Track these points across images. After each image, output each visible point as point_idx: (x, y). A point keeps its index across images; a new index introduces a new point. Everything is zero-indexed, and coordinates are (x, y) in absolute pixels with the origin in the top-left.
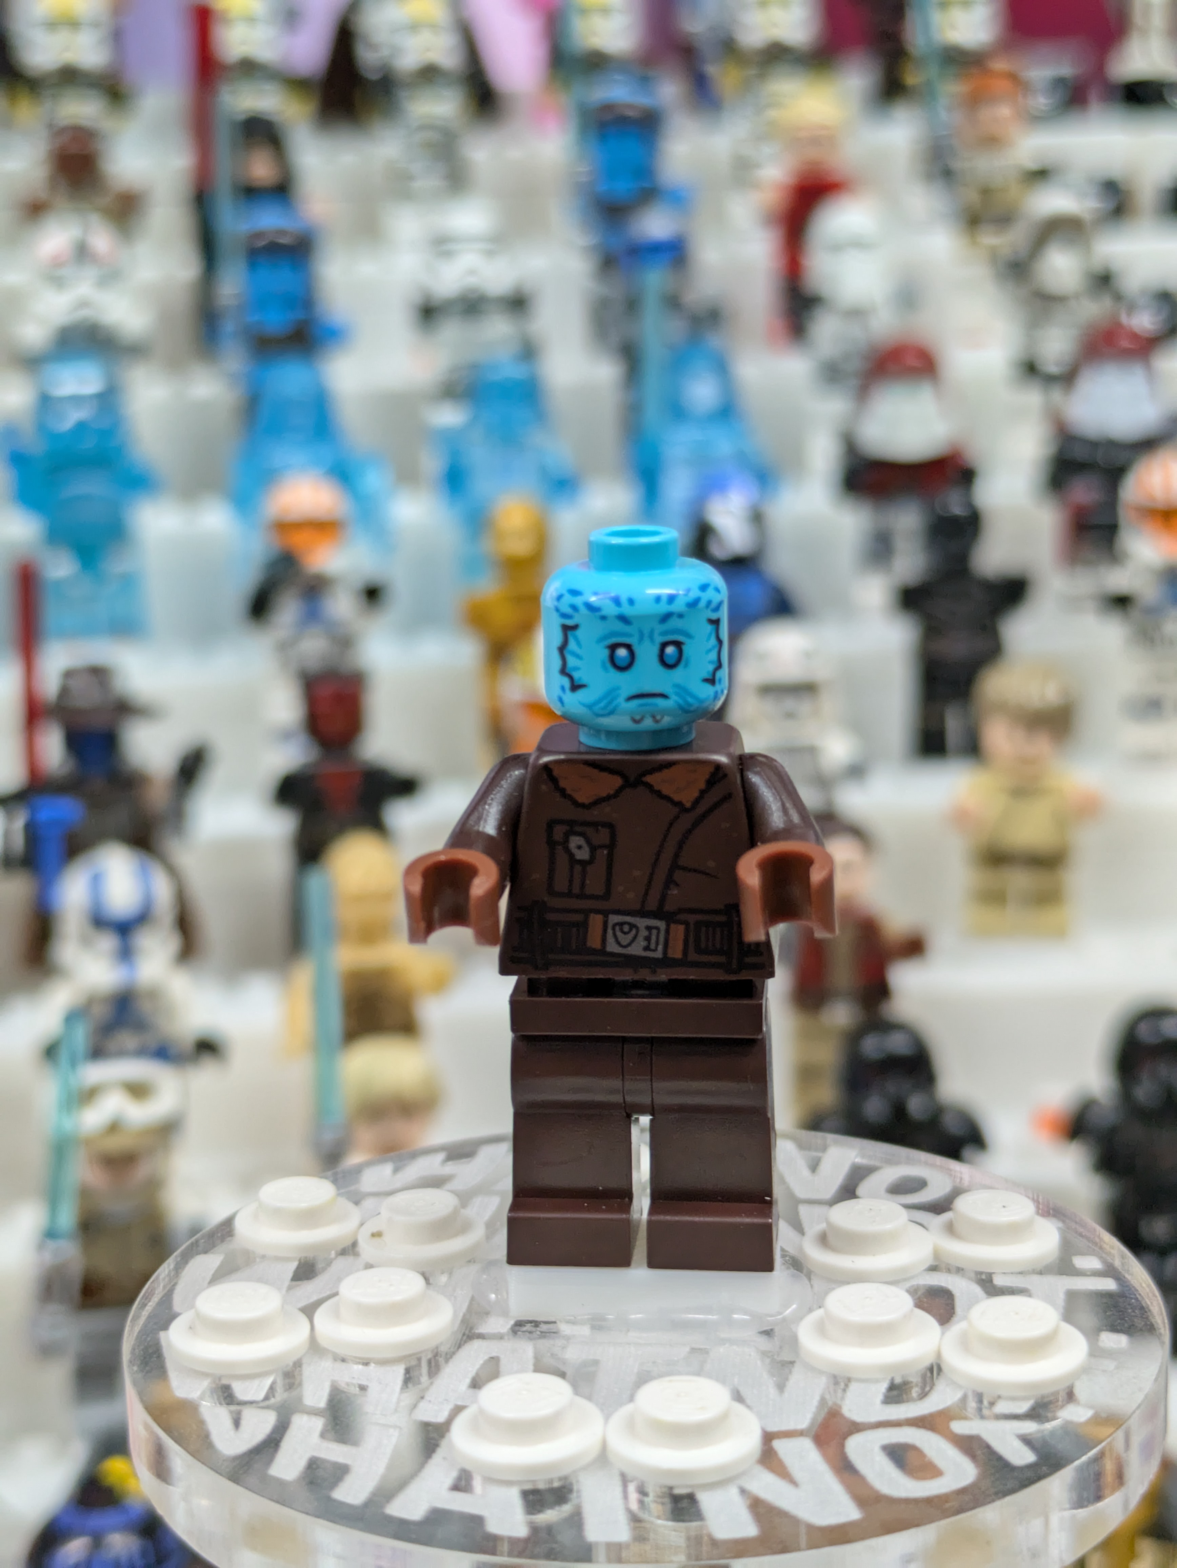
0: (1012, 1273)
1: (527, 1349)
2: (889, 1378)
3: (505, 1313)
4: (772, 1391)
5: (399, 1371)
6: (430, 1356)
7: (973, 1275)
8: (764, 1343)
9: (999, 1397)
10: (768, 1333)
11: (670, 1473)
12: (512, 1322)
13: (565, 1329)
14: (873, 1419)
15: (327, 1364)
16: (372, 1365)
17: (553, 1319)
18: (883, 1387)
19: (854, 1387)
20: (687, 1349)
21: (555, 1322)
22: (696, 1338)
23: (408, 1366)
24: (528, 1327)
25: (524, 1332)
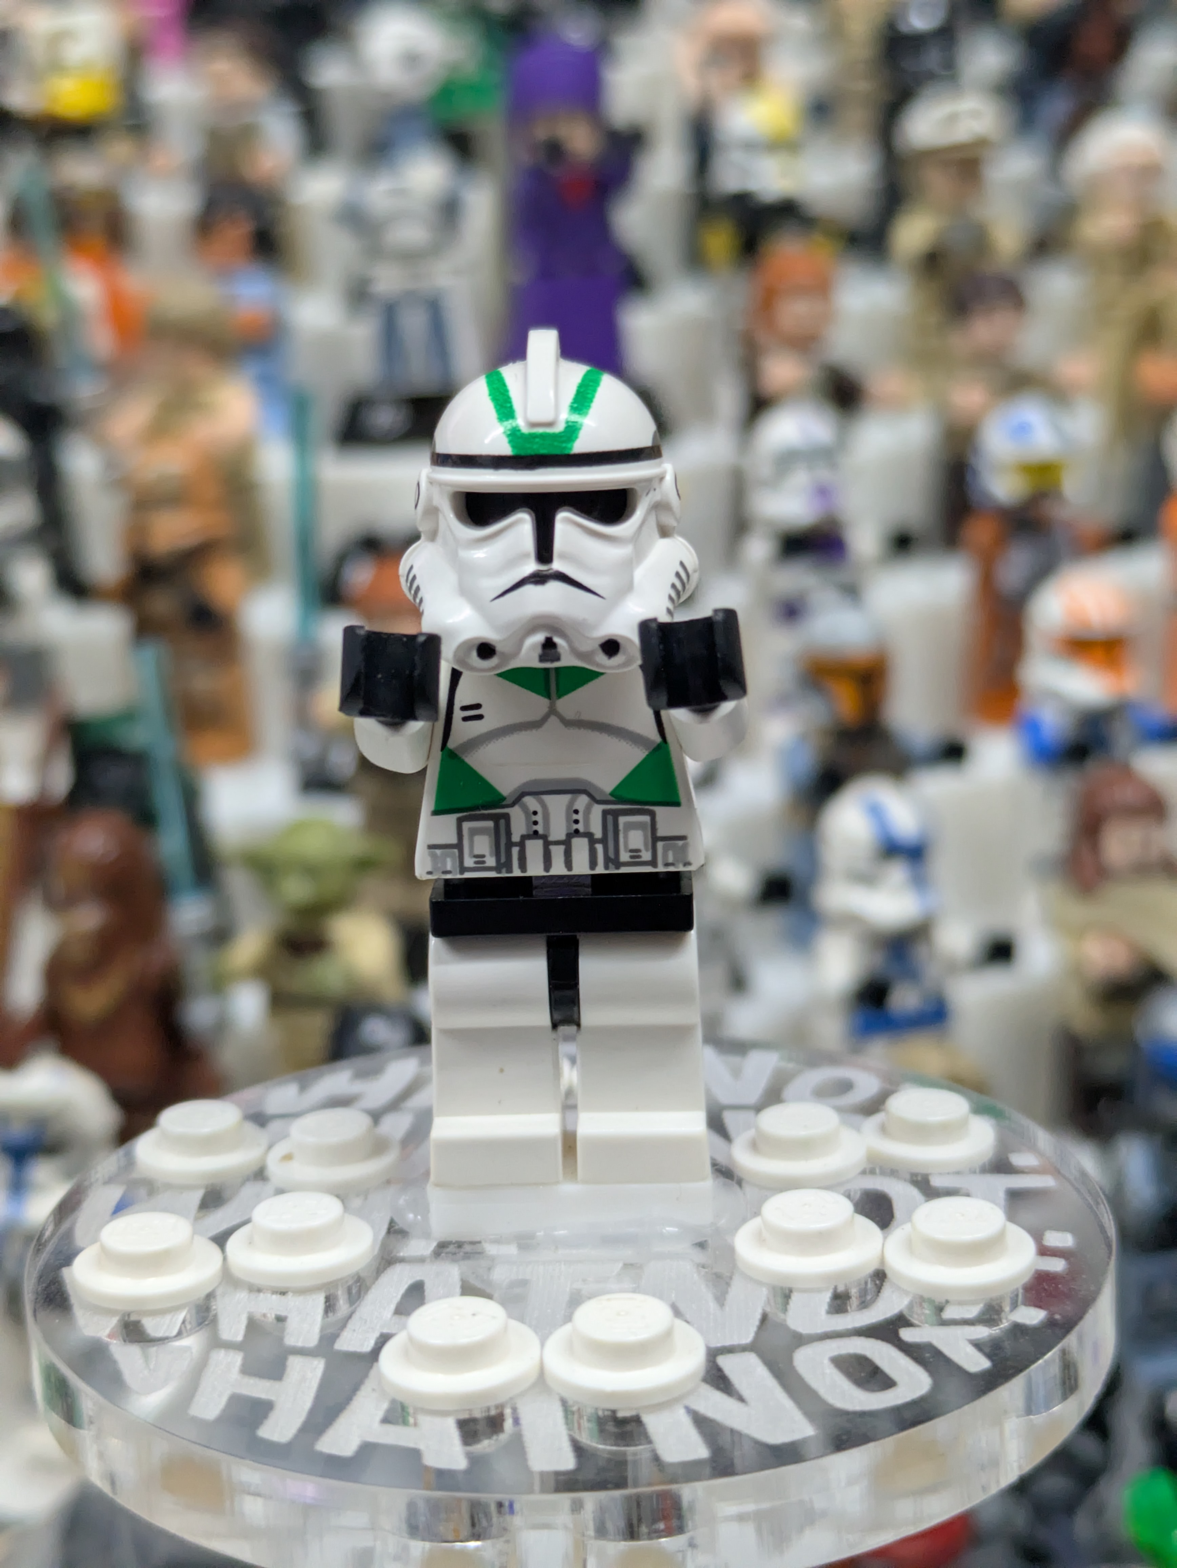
0: (948, 1173)
1: (453, 1272)
2: (833, 1287)
3: (427, 1235)
4: (712, 1305)
5: (319, 1300)
6: (350, 1283)
7: (908, 1177)
8: (699, 1257)
9: (947, 1302)
10: (702, 1245)
11: (613, 1395)
12: (434, 1244)
13: (491, 1249)
14: (820, 1330)
15: (242, 1295)
16: (290, 1294)
18: (827, 1296)
19: (795, 1297)
20: (621, 1265)
21: (479, 1242)
22: (628, 1253)
23: (328, 1294)
24: (451, 1249)
25: (447, 1253)
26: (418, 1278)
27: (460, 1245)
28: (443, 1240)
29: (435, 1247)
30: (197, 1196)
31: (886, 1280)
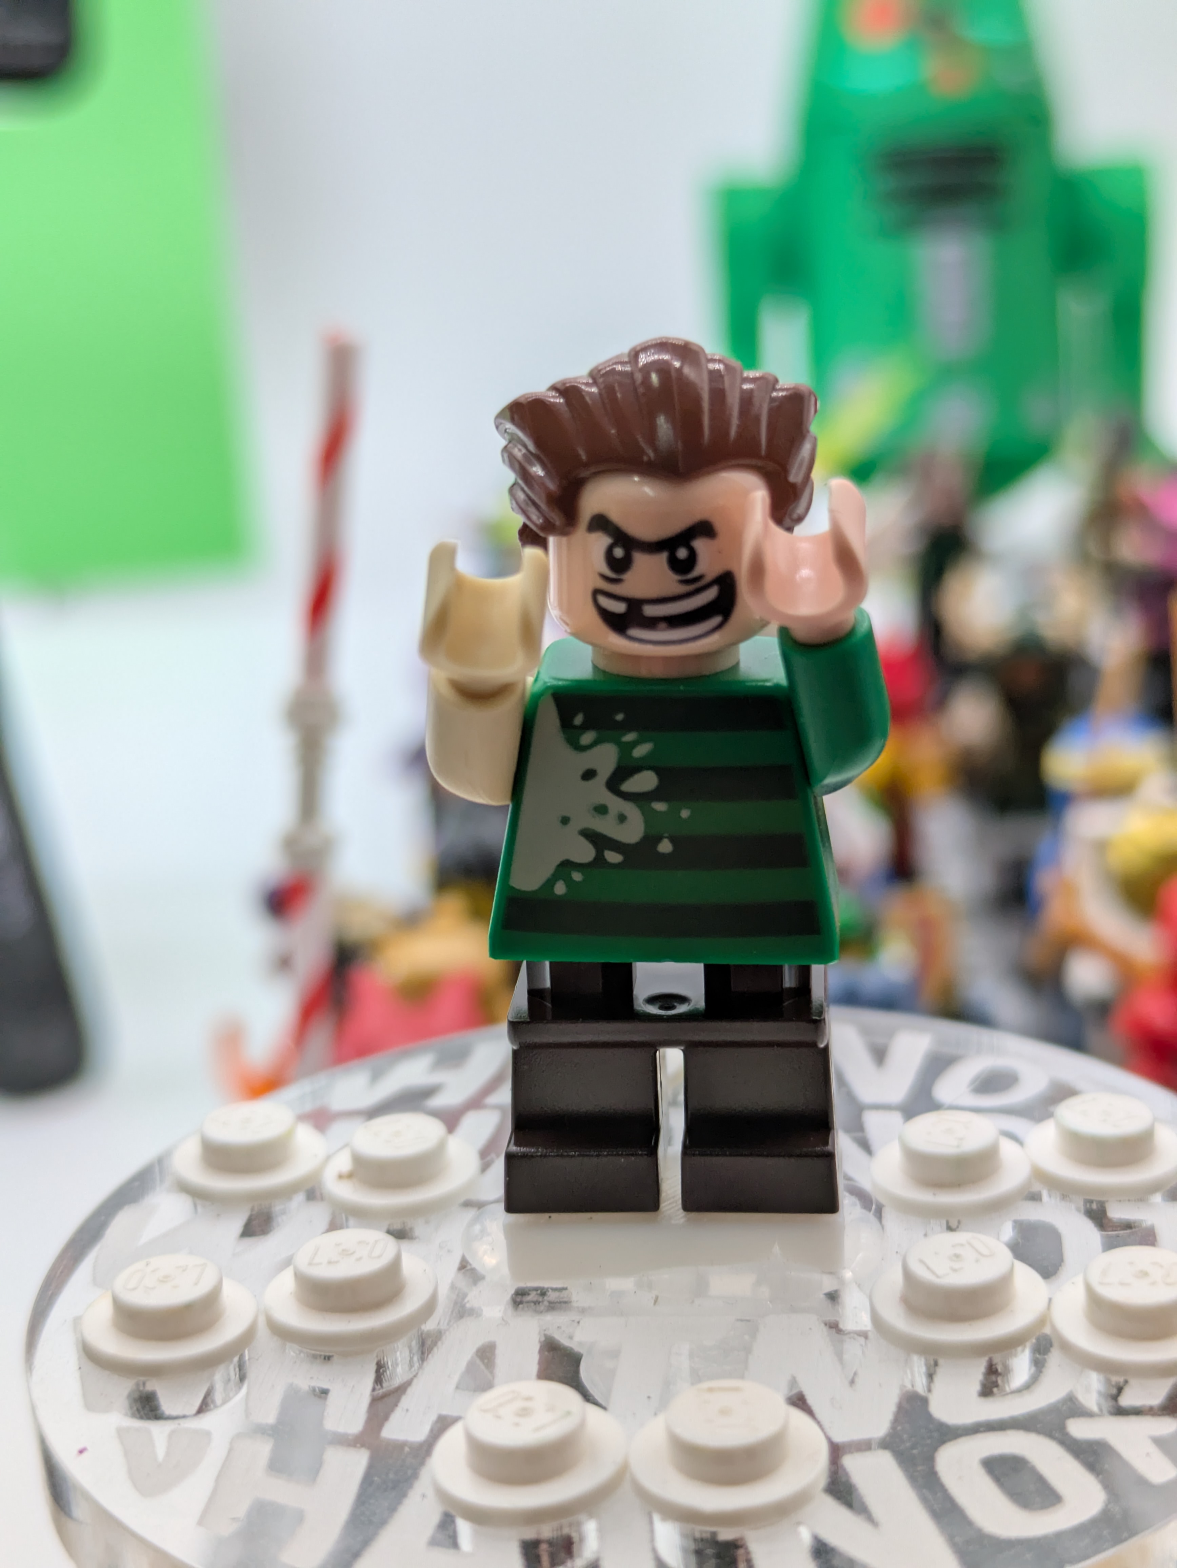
0: (1129, 1201)
5: (370, 1367)
7: (1081, 1204)
11: (710, 1516)
13: (578, 1298)
14: (969, 1420)
16: (336, 1359)
17: (562, 1286)
21: (566, 1289)
24: (533, 1296)
25: (528, 1302)
26: (489, 1339)
27: (543, 1292)
28: (522, 1286)
29: (512, 1294)
30: (240, 1222)
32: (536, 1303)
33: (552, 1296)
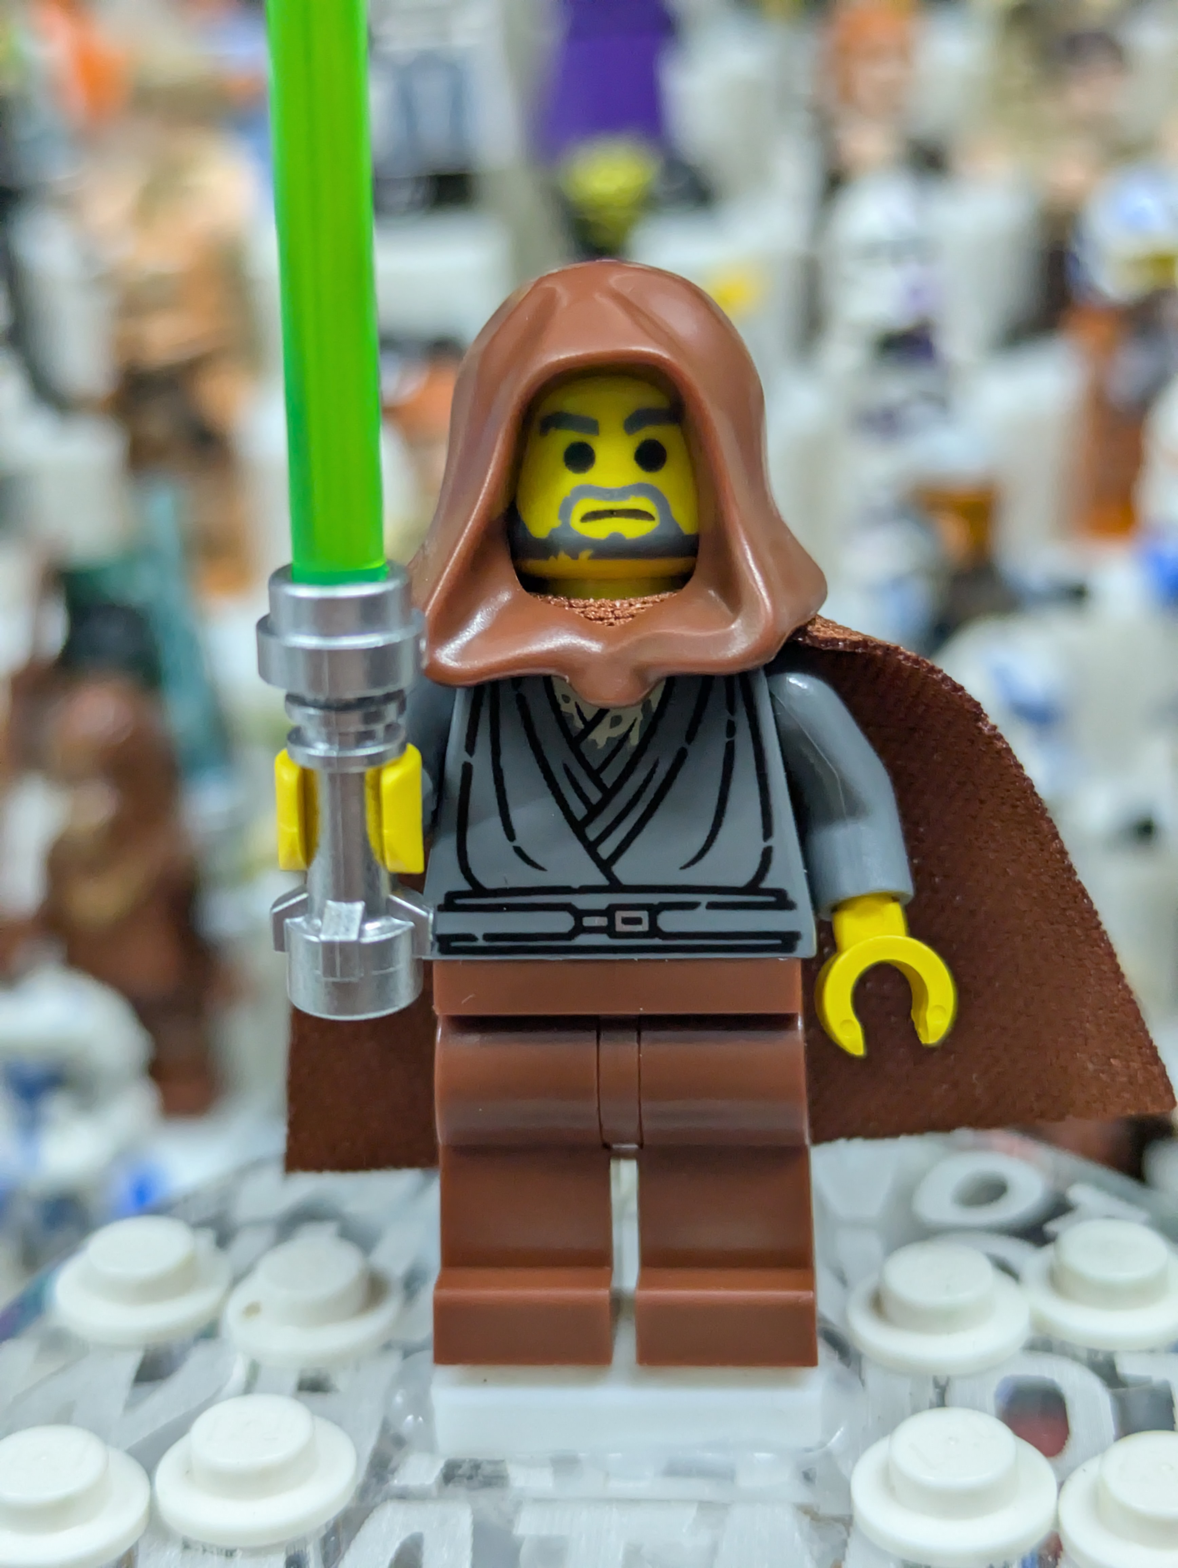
1: (463, 1512)
3: (430, 1448)
6: (324, 1532)
10: (807, 1477)
12: (440, 1465)
13: (517, 1476)
15: (173, 1553)
16: (239, 1554)
17: (498, 1457)
20: (692, 1512)
21: (503, 1461)
22: (705, 1489)
23: (292, 1553)
24: (465, 1469)
25: (461, 1476)
26: (416, 1529)
27: (476, 1466)
28: (452, 1456)
29: (442, 1470)
30: (129, 1364)
31: (1062, 1554)
32: (470, 1478)
33: (487, 1469)
